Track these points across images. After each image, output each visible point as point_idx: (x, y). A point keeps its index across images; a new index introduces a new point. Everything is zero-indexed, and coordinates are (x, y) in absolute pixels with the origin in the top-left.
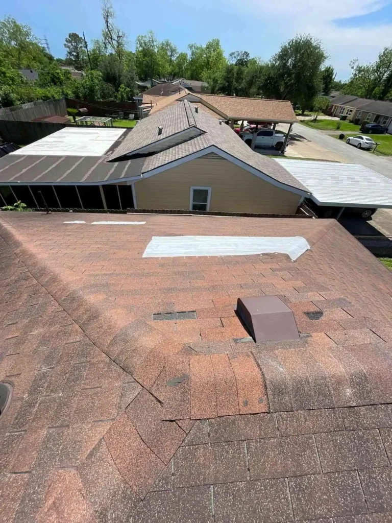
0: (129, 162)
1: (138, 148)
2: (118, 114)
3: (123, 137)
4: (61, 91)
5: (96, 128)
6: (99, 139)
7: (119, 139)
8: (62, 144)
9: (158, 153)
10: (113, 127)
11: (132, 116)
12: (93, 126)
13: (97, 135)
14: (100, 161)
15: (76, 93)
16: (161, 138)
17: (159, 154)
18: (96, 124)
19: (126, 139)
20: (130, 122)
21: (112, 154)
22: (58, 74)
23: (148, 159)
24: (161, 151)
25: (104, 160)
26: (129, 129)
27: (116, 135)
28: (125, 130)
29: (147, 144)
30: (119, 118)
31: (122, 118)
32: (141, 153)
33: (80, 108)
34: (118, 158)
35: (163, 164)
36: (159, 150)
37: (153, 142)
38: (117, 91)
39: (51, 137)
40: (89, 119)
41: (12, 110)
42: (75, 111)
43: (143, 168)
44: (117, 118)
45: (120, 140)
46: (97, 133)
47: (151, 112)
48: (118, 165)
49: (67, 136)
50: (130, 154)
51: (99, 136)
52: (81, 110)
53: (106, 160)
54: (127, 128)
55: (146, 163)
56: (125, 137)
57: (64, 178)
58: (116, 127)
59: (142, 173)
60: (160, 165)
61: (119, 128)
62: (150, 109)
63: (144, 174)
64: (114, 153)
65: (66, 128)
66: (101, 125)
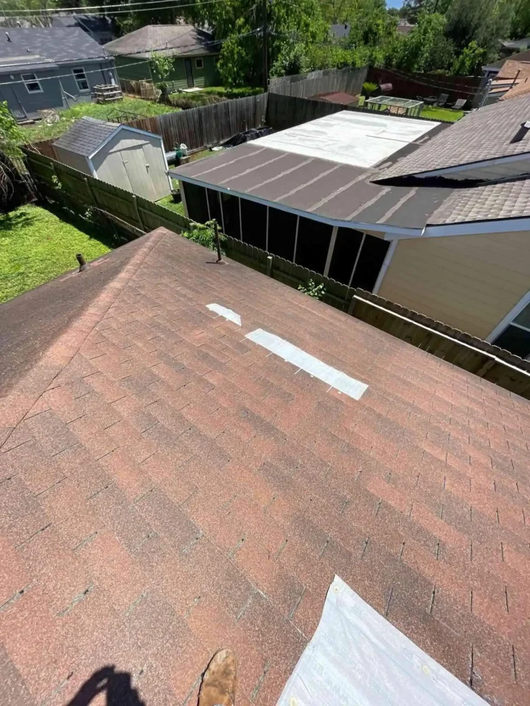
0: (413, 191)
1: (447, 165)
2: (438, 98)
3: (426, 138)
4: (369, 54)
5: (389, 116)
6: (384, 135)
7: (415, 141)
8: (322, 137)
9: (487, 185)
10: (418, 118)
11: (461, 102)
12: (387, 113)
13: (384, 129)
14: (361, 178)
15: (388, 59)
16: (517, 151)
17: (489, 188)
18: (393, 111)
19: (430, 142)
20: (451, 113)
21: (388, 167)
22: (378, 25)
23: (457, 193)
24: (496, 183)
25: (368, 177)
26: (446, 124)
27: (415, 133)
28: (438, 124)
29: (472, 160)
30: (435, 105)
31: (441, 104)
32: (446, 177)
33: (383, 83)
34: (395, 178)
35: (490, 217)
36: (492, 178)
37: (489, 157)
38: (458, 53)
39: (314, 124)
40: (387, 102)
41: (292, 81)
42: (373, 87)
43: (435, 212)
44: (432, 103)
45: (418, 143)
46: (385, 125)
47: (507, 94)
48: (388, 193)
49: (338, 124)
50: (423, 176)
51: (384, 131)
52: (383, 86)
53: (371, 179)
54: (443, 122)
55: (447, 203)
56: (430, 139)
57: (289, 196)
58: (423, 119)
59: (428, 225)
60: (480, 217)
61: (428, 120)
62: (507, 89)
63: (430, 229)
64: (395, 166)
65: (344, 111)
66: (400, 112)
